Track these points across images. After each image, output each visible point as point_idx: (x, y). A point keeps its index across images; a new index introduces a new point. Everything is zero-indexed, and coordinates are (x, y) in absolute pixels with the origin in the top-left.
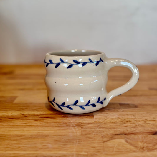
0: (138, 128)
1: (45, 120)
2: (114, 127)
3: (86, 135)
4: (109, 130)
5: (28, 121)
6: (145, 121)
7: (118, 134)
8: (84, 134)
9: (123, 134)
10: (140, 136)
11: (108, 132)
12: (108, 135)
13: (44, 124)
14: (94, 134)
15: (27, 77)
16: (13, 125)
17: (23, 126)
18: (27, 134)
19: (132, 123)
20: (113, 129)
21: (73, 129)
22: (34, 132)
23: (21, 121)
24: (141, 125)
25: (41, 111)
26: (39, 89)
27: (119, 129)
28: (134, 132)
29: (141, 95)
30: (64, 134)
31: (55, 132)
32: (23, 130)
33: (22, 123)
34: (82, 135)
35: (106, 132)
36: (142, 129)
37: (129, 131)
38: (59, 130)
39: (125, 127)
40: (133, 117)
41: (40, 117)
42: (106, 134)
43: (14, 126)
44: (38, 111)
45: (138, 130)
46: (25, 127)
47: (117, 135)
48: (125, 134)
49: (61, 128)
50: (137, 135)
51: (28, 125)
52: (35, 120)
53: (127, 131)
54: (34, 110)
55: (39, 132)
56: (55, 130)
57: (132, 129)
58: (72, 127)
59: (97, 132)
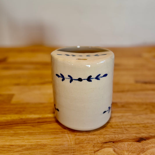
0: (124, 134)
1: (41, 126)
2: (104, 133)
3: (79, 143)
4: (100, 137)
5: (26, 127)
6: (130, 125)
7: (107, 141)
8: (78, 143)
9: (112, 142)
10: (126, 143)
11: (98, 140)
12: (98, 143)
13: (42, 131)
14: (86, 142)
15: (19, 66)
16: (14, 132)
17: (22, 133)
18: (27, 144)
19: (119, 128)
20: (102, 136)
21: (68, 137)
22: (33, 141)
23: (20, 127)
24: (127, 130)
25: (38, 114)
26: (33, 84)
27: (108, 136)
28: (121, 139)
29: (128, 91)
30: (59, 143)
31: (51, 141)
32: (23, 139)
33: (21, 129)
34: (76, 144)
35: (96, 140)
36: (128, 135)
37: (116, 138)
38: (55, 138)
39: (113, 133)
40: (120, 120)
41: (36, 121)
42: (96, 142)
43: (15, 134)
44: (35, 114)
45: (124, 137)
46: (25, 135)
47: (106, 143)
48: (113, 142)
49: (57, 136)
50: (123, 142)
51: (27, 132)
52: (33, 126)
53: (115, 137)
54: (31, 113)
55: (37, 141)
56: (51, 139)
57: (119, 135)
58: (67, 135)
59: (89, 140)
